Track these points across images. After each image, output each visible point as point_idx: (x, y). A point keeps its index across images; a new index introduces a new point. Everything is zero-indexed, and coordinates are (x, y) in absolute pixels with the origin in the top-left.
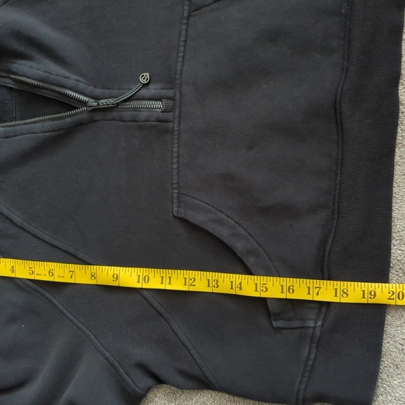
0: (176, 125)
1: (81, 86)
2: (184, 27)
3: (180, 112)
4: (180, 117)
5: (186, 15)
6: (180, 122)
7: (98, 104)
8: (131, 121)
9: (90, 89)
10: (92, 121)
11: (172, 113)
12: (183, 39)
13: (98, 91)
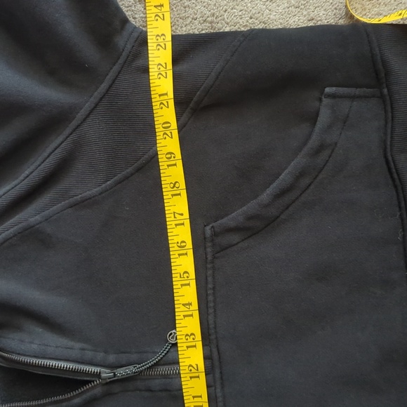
0: (218, 390)
1: (89, 354)
2: (210, 272)
3: (221, 373)
4: (222, 378)
5: (210, 257)
6: (223, 386)
7: (115, 375)
8: (160, 391)
9: (100, 356)
10: (108, 394)
11: (212, 375)
12: (210, 286)
13: (112, 358)
